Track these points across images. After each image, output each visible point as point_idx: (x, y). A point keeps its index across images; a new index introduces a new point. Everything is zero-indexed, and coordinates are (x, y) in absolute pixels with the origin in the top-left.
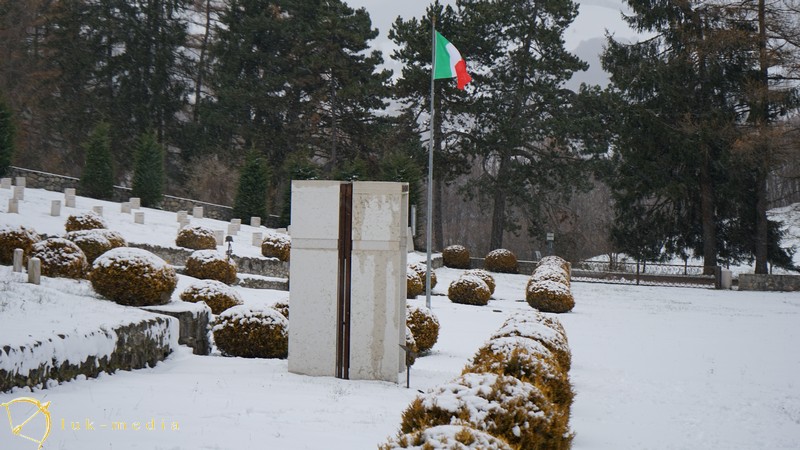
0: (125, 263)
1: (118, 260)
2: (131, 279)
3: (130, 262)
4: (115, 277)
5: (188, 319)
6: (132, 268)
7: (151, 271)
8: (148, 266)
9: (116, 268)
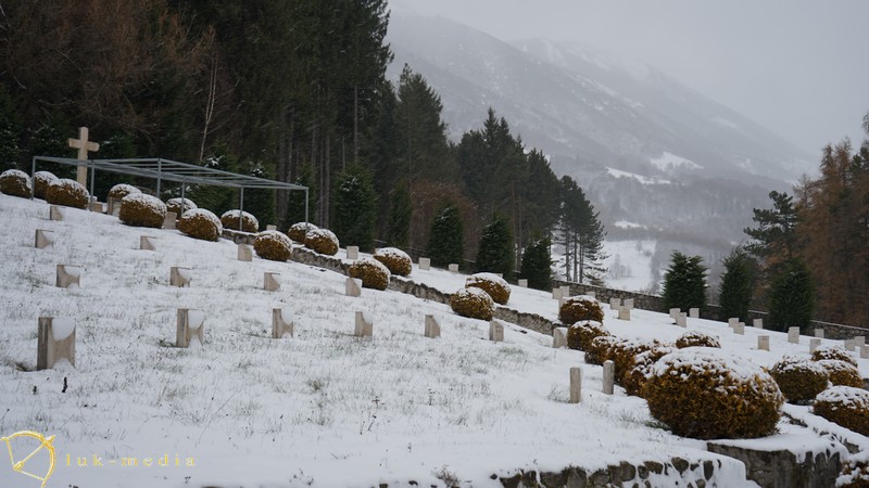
0: (686, 370)
1: (677, 364)
2: (693, 395)
3: (694, 367)
4: (670, 392)
5: (786, 463)
6: (695, 376)
7: (729, 382)
8: (724, 374)
9: (672, 378)
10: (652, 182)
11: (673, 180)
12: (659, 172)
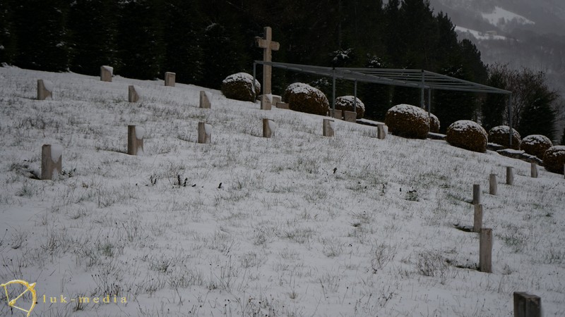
10: (487, 38)
11: (508, 36)
12: (492, 27)
